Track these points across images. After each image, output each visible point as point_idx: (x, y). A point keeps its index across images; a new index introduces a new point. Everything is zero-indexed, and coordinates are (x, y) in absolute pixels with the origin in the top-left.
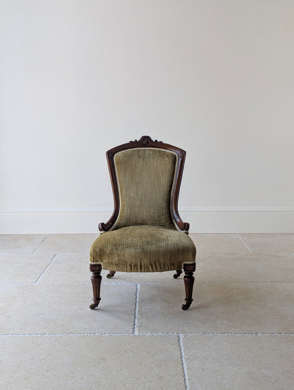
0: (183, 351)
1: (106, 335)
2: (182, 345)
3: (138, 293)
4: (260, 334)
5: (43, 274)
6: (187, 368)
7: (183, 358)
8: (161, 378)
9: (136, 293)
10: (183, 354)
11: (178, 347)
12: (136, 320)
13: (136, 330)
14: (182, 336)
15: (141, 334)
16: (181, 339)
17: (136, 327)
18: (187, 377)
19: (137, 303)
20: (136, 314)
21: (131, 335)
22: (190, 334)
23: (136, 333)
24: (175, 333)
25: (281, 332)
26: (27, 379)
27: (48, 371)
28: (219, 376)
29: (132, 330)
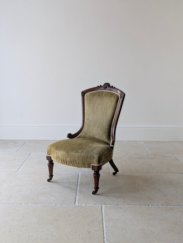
0: (103, 216)
1: (59, 205)
2: (103, 212)
3: (79, 179)
4: (150, 206)
5: (23, 166)
6: (106, 226)
7: (104, 220)
8: (89, 232)
9: (78, 179)
10: (104, 218)
11: (101, 213)
12: (77, 196)
13: (77, 202)
14: (104, 206)
15: (79, 205)
16: (103, 208)
17: (76, 200)
18: (105, 232)
19: (78, 185)
20: (77, 193)
21: (73, 205)
22: (109, 205)
23: (77, 204)
24: (100, 205)
25: (163, 204)
26: (10, 231)
27: (23, 227)
28: (124, 231)
29: (74, 202)
